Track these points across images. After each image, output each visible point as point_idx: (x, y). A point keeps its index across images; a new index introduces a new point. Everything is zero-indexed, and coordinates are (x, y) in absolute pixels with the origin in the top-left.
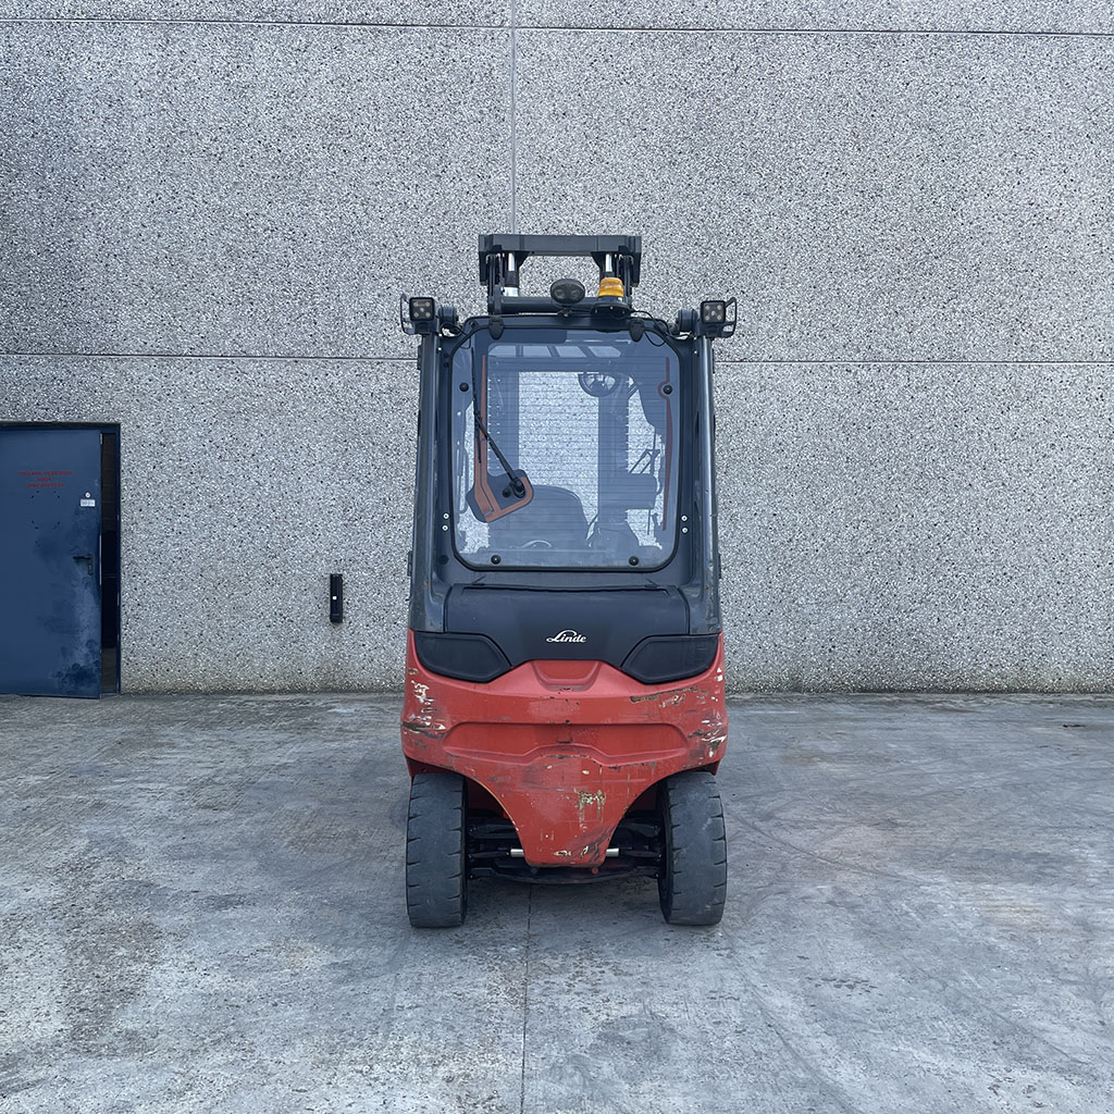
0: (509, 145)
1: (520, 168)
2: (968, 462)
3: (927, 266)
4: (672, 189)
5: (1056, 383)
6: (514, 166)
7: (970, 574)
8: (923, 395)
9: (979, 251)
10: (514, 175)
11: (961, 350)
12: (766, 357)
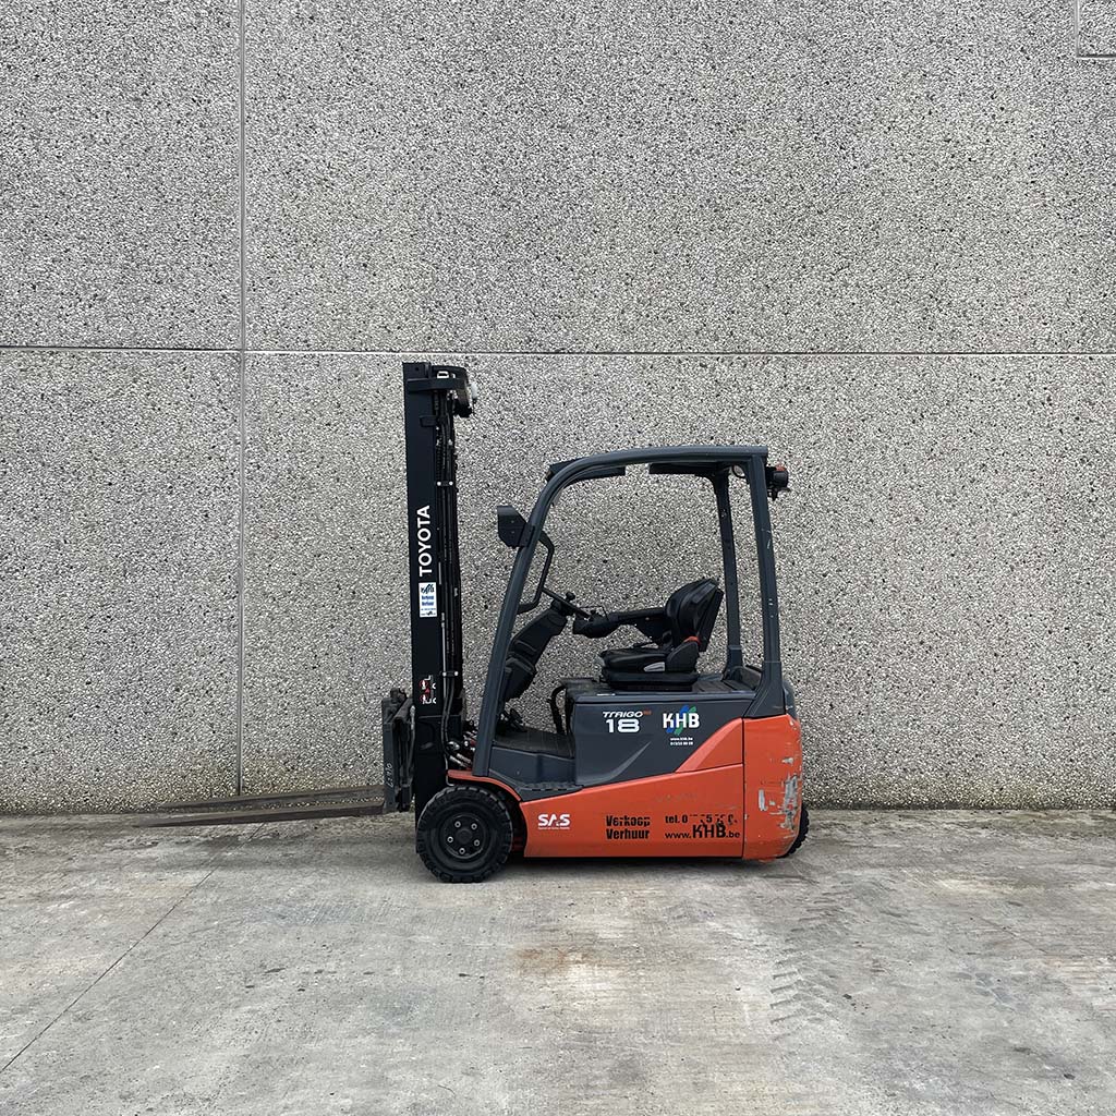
0: (237, 59)
1: (250, 90)
2: (869, 489)
3: (808, 224)
4: (461, 119)
5: (987, 381)
6: (243, 87)
7: (875, 644)
8: (805, 398)
9: (878, 205)
10: (243, 99)
11: (857, 337)
12: (590, 347)
